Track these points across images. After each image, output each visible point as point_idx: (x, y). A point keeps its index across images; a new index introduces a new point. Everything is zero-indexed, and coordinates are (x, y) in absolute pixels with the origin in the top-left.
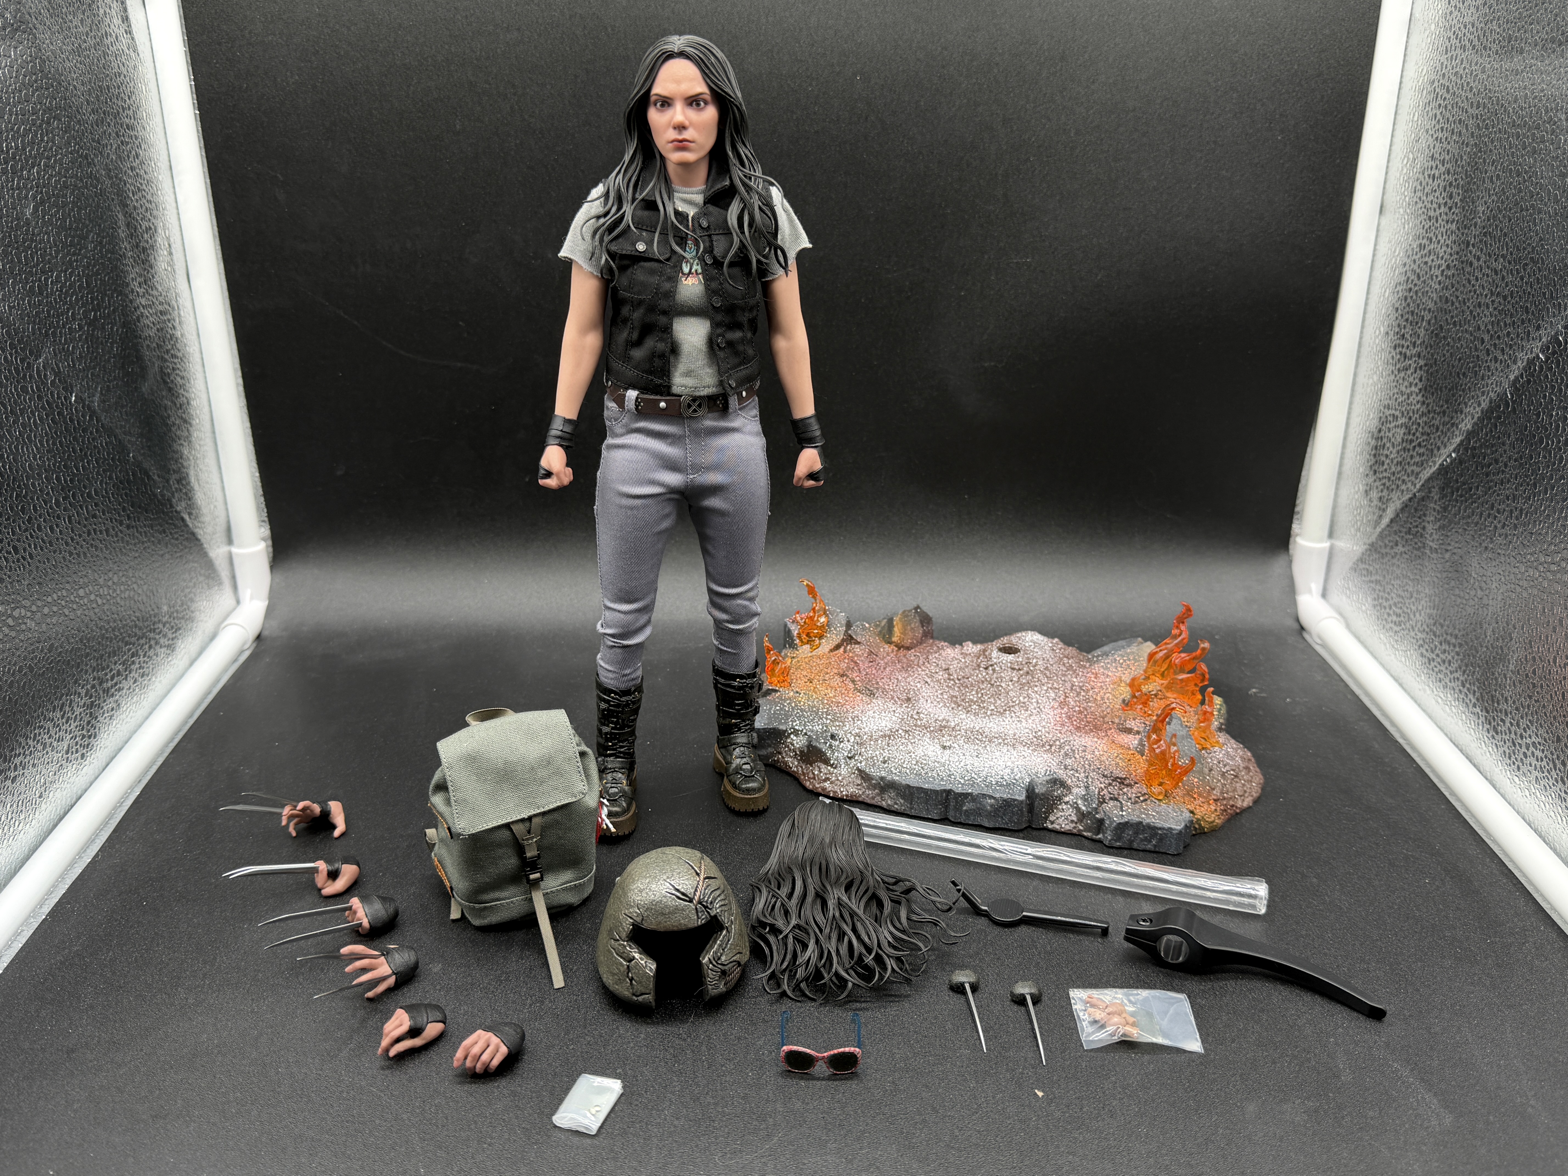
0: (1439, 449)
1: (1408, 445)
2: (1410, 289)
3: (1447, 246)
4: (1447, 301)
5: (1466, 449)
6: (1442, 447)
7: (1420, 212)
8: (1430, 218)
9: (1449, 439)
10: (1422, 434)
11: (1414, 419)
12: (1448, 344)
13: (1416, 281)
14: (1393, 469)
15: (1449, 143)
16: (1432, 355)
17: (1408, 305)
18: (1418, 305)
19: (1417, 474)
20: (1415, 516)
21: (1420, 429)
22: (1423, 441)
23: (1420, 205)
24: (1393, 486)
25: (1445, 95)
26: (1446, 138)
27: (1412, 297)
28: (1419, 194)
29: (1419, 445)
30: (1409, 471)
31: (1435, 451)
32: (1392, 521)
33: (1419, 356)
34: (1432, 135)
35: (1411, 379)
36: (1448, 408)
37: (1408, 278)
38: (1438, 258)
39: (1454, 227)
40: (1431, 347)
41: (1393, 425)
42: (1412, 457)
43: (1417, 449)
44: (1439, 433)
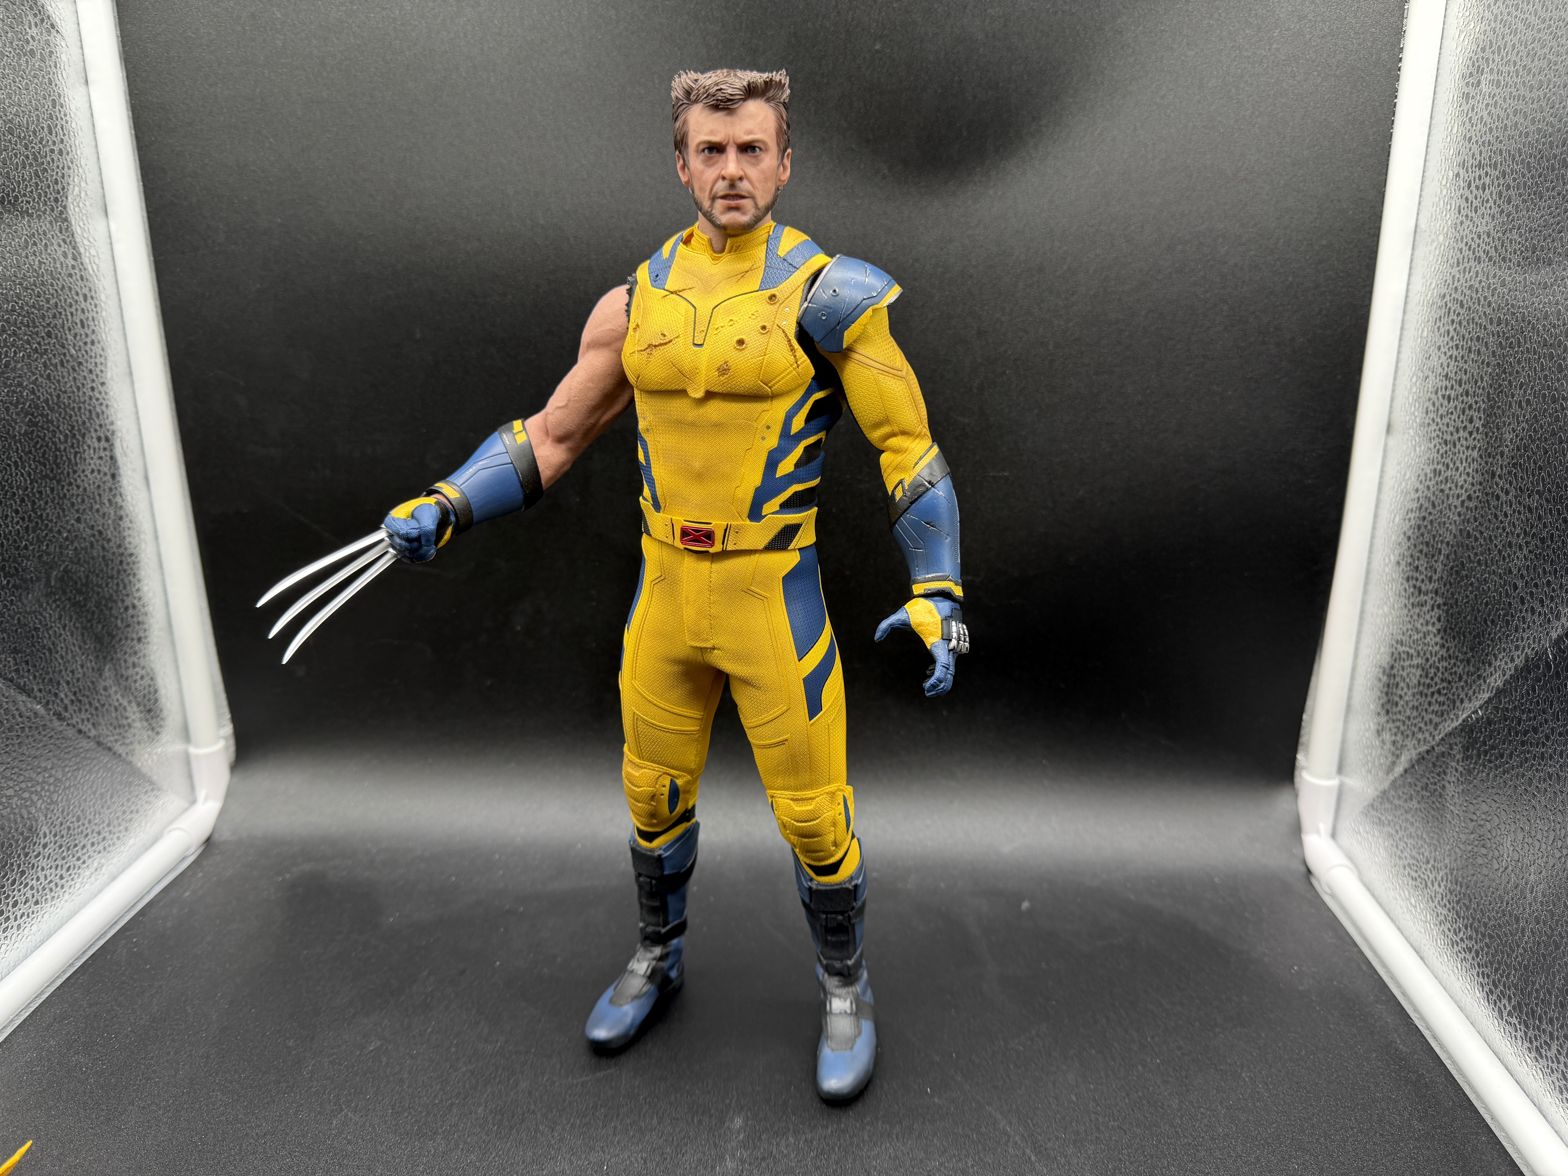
0: (1462, 701)
1: (1424, 689)
2: (1424, 518)
3: (1468, 474)
4: (1469, 535)
5: (1496, 708)
6: (1466, 701)
7: (1434, 435)
8: (1446, 442)
9: (1474, 693)
10: (1442, 680)
11: (1431, 661)
12: (1472, 584)
13: (1430, 509)
14: (1408, 713)
15: (1466, 362)
16: (1453, 594)
17: (1422, 535)
18: (1434, 537)
19: (1436, 725)
20: (1433, 772)
21: (1440, 674)
22: (1444, 688)
23: (1434, 427)
24: (1409, 732)
25: (1459, 310)
26: (1463, 357)
27: (1426, 527)
28: (1432, 415)
29: (1439, 692)
30: (1427, 718)
31: (1458, 703)
32: (1406, 771)
33: (1436, 593)
34: (1445, 353)
35: (1428, 617)
36: (1473, 656)
37: (1421, 505)
38: (1456, 486)
39: (1475, 454)
40: (1451, 584)
41: (1407, 663)
42: (1430, 704)
43: (1436, 696)
44: (1462, 684)
